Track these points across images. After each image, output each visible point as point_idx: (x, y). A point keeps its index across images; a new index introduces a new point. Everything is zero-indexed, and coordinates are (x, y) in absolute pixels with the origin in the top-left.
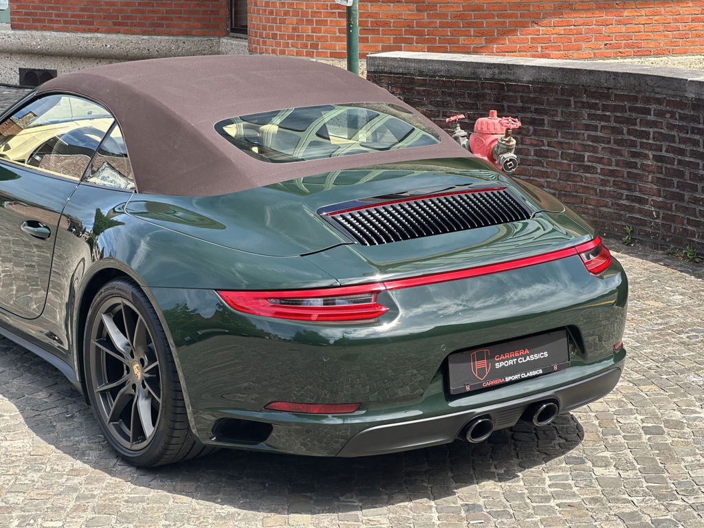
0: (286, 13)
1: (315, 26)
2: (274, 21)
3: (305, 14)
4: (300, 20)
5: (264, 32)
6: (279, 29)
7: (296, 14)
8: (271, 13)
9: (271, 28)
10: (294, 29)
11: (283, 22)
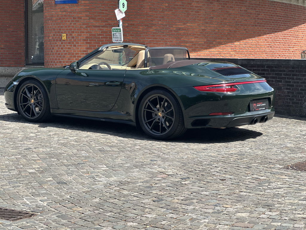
0: (66, 54)
1: (77, 58)
2: (60, 57)
3: (73, 54)
4: (71, 56)
5: (56, 61)
6: (63, 59)
7: (69, 54)
8: (59, 54)
9: (59, 59)
10: (69, 59)
11: (64, 57)
